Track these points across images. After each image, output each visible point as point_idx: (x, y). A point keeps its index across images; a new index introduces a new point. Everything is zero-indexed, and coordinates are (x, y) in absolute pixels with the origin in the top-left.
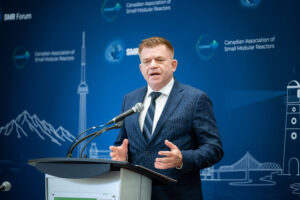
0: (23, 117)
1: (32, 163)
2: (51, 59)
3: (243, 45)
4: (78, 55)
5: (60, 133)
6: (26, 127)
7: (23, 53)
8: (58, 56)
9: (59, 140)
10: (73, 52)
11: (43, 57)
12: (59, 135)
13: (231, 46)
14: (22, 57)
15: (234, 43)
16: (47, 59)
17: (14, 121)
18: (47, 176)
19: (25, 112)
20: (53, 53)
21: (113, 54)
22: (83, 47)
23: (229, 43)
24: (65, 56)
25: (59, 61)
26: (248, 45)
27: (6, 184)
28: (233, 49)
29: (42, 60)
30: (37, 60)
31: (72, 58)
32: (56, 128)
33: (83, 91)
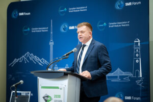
0: (27, 55)
1: (32, 73)
2: (38, 31)
3: (116, 25)
4: (49, 29)
5: (42, 61)
6: (28, 58)
7: (27, 29)
8: (41, 30)
9: (42, 64)
10: (47, 28)
11: (35, 30)
13: (112, 25)
15: (113, 24)
16: (37, 31)
17: (23, 56)
18: (38, 78)
19: (28, 53)
20: (39, 29)
21: (64, 29)
22: (52, 26)
23: (111, 24)
24: (44, 30)
25: (42, 32)
26: (118, 25)
27: (21, 81)
28: (113, 26)
29: (34, 31)
30: (32, 31)
31: (47, 31)
32: (40, 59)
33: (51, 44)
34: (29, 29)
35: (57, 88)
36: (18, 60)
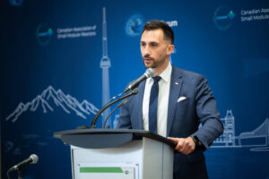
0: (48, 93)
1: (57, 136)
2: (73, 35)
3: (259, 14)
4: (99, 31)
5: (84, 106)
6: (51, 102)
7: (46, 30)
8: (80, 32)
9: (84, 114)
10: (94, 28)
11: (65, 33)
12: (84, 108)
13: (248, 15)
14: (44, 34)
15: (250, 12)
16: (70, 35)
17: (39, 97)
18: (72, 147)
19: (50, 87)
20: (76, 29)
21: (133, 29)
22: (104, 22)
23: (245, 13)
24: (86, 31)
25: (81, 37)
26: (264, 14)
27: (33, 157)
28: (249, 19)
29: (64, 36)
30: (59, 36)
31: (94, 34)
32: (80, 102)
33: (105, 65)
34: (50, 31)
35: (118, 170)
36: (26, 107)
